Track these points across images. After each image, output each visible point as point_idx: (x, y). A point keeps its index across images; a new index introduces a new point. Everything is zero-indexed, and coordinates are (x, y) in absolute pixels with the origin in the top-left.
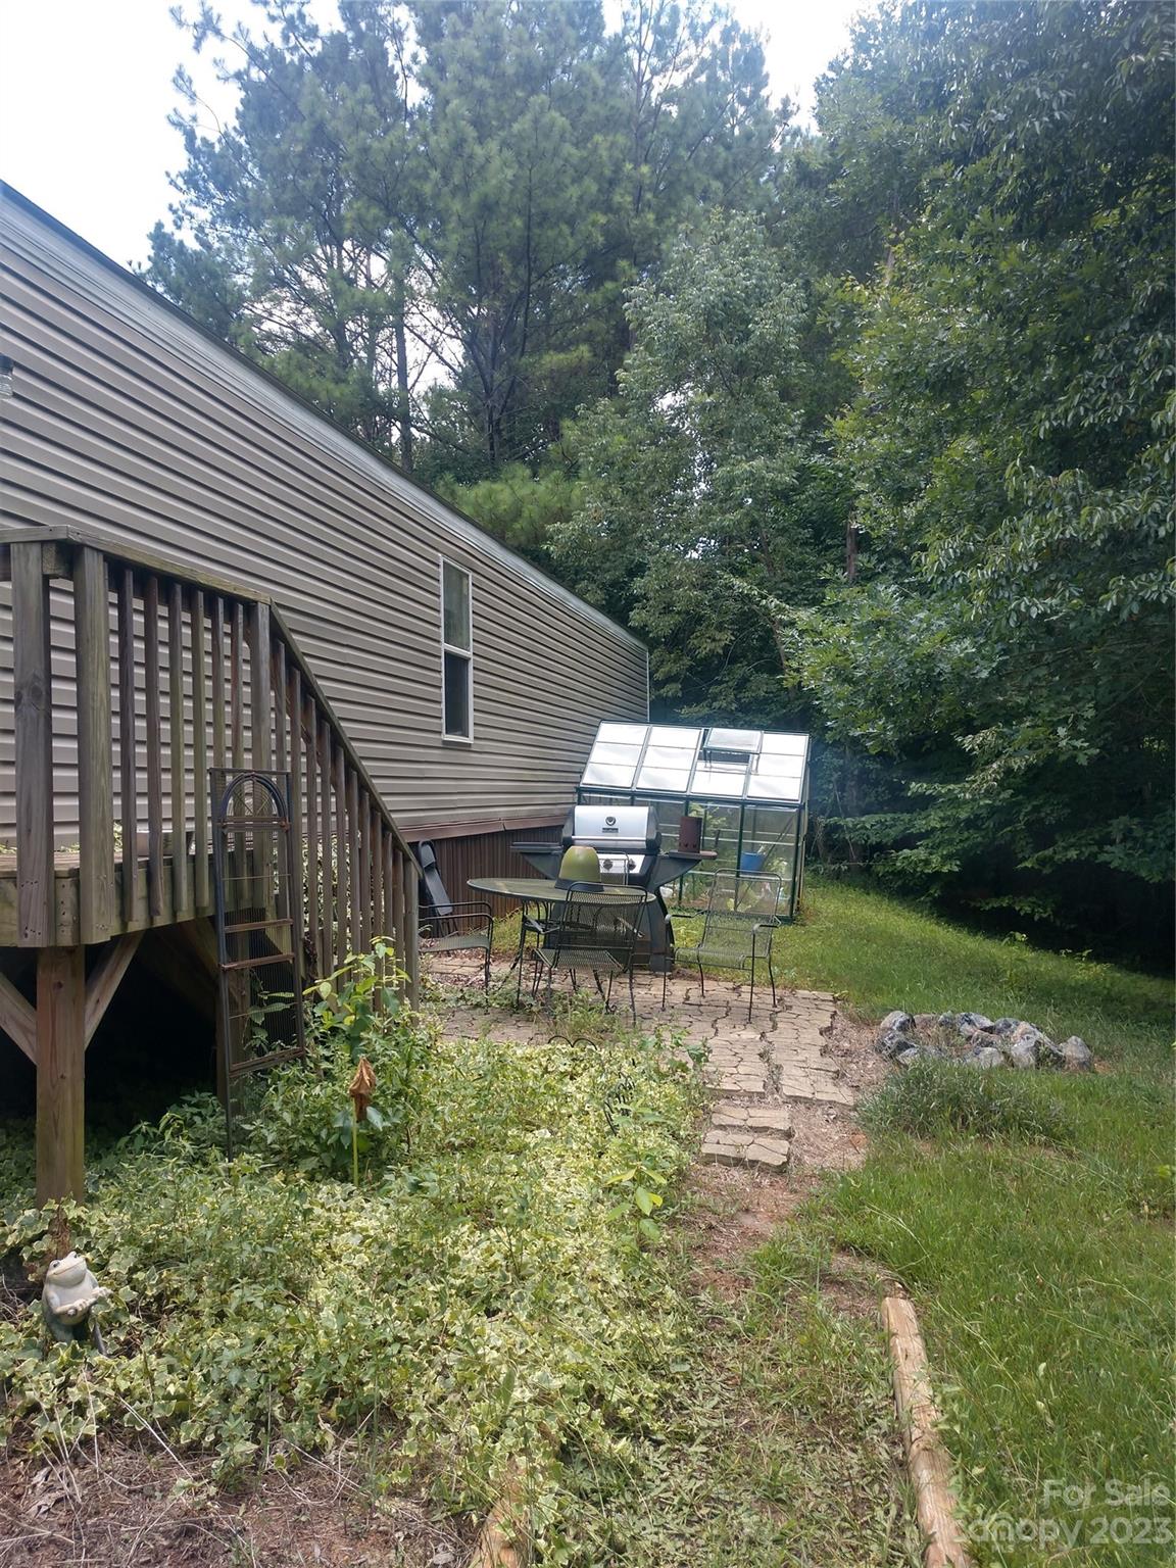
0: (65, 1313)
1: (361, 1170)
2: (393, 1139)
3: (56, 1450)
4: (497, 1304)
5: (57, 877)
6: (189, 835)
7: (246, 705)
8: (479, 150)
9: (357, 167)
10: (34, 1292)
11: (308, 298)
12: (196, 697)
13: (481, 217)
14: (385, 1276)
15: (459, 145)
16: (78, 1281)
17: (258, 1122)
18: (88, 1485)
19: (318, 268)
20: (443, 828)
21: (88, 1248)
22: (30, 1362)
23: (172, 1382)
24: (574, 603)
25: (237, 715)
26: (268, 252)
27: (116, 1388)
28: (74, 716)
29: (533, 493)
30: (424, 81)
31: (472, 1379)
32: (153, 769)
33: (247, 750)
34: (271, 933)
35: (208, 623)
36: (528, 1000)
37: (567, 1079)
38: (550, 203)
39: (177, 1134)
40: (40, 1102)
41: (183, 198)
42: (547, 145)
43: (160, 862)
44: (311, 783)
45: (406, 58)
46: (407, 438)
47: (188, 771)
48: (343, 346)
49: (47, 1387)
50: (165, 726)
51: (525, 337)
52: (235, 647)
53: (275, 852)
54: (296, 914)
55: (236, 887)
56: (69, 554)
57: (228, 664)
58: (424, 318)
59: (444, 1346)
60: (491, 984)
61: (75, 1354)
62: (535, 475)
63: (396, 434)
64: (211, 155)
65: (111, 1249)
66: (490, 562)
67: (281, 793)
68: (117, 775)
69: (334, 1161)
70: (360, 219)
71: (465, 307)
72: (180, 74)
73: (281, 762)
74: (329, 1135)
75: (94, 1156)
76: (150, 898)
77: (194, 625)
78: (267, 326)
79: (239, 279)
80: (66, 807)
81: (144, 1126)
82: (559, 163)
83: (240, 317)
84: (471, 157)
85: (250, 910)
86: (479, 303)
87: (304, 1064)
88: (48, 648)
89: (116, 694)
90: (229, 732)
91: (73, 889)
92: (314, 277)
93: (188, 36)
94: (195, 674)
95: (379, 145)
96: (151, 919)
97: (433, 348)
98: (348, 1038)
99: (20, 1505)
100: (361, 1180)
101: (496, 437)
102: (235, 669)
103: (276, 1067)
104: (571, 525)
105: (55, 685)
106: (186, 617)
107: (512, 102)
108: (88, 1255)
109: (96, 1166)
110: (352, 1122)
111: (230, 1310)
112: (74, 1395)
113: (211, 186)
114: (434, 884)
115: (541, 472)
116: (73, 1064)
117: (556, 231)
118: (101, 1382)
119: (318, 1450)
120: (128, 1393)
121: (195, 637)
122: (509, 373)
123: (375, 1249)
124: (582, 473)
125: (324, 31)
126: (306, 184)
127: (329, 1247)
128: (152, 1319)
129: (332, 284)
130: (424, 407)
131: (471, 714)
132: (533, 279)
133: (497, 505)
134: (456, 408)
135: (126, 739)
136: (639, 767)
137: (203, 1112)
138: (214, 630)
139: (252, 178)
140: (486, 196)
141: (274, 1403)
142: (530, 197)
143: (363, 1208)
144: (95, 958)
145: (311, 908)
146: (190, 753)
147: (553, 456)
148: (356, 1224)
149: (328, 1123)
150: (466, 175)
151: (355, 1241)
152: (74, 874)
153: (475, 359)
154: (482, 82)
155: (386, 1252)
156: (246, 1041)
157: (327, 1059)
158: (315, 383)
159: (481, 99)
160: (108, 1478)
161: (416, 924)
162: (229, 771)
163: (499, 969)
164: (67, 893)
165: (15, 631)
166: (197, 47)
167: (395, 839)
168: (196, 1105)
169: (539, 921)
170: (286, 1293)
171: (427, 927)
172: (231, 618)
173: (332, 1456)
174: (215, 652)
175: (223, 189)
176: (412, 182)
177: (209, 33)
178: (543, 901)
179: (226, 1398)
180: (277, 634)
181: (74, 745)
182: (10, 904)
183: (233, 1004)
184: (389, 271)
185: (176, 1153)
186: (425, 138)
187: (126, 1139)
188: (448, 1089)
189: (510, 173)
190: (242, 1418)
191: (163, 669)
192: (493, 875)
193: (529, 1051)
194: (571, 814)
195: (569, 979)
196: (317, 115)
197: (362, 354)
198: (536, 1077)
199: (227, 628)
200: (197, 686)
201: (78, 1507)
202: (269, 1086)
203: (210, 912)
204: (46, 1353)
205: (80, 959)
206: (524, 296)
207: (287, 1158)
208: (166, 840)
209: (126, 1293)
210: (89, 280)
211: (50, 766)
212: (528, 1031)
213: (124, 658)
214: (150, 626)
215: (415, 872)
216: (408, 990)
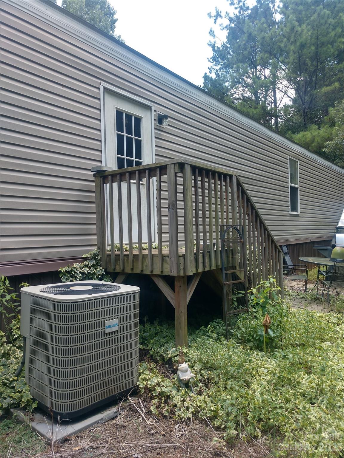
0: (183, 380)
1: (267, 348)
2: (277, 340)
3: (181, 419)
4: (314, 401)
5: (179, 256)
6: (214, 244)
7: (230, 206)
8: (299, 29)
9: (261, 44)
10: (175, 371)
11: (247, 85)
12: (216, 204)
13: (300, 49)
14: (276, 385)
15: (292, 29)
16: (186, 371)
17: (235, 330)
18: (189, 432)
19: (250, 76)
20: (290, 241)
21: (189, 361)
22: (174, 392)
23: (212, 406)
24: (334, 167)
25: (227, 208)
26: (235, 74)
27: (197, 405)
28: (183, 211)
29: (319, 133)
30: (282, 13)
31: (306, 425)
32: (204, 225)
33: (230, 219)
34: (238, 274)
35: (219, 182)
36: (321, 297)
37: (336, 326)
38: (324, 39)
39: (212, 331)
40: (176, 319)
41: (211, 64)
42: (323, 21)
43: (206, 252)
44: (249, 228)
45: (276, 7)
46: (276, 122)
47: (214, 225)
48: (257, 98)
49: (179, 400)
50: (207, 213)
51: (316, 84)
52: (226, 189)
53: (239, 248)
54: (245, 268)
55: (228, 260)
56: (181, 166)
57: (225, 194)
58: (283, 84)
59: (296, 412)
60: (307, 291)
61: (186, 392)
62: (319, 127)
63: (273, 121)
64: (219, 51)
65: (195, 362)
66: (305, 157)
67: (240, 232)
68: (194, 227)
69: (258, 344)
70: (262, 59)
71: (295, 78)
72: (211, 30)
73: (240, 222)
74: (256, 336)
75: (190, 334)
76: (204, 263)
77: (215, 184)
78: (235, 96)
79: (227, 84)
80: (181, 236)
81: (203, 328)
82: (327, 25)
83: (227, 95)
84: (297, 31)
85: (231, 266)
86: (300, 75)
87: (248, 314)
88: (176, 192)
89: (194, 204)
90: (225, 214)
91: (184, 260)
92: (248, 79)
93: (213, 20)
94: (215, 197)
95: (268, 35)
96: (204, 269)
97: (285, 93)
98: (262, 306)
99: (172, 434)
100: (267, 351)
101: (306, 118)
102: (227, 195)
103: (240, 314)
104: (333, 142)
105: (178, 202)
106: (213, 181)
107: (310, 11)
108: (189, 363)
109: (191, 337)
110: (264, 333)
111: (229, 387)
112: (186, 404)
113: (220, 59)
114: (288, 258)
115: (322, 126)
116: (184, 309)
117: (327, 47)
118: (193, 402)
119: (256, 437)
120: (200, 407)
121: (215, 187)
122: (310, 96)
123: (272, 375)
124: (336, 124)
125: (251, 7)
126: (246, 52)
127: (257, 372)
128: (207, 385)
129: (254, 80)
130: (282, 112)
131: (299, 205)
132: (318, 65)
133: (306, 139)
134: (292, 111)
135: (197, 217)
137: (219, 325)
138: (221, 184)
139: (231, 55)
140: (302, 42)
141: (242, 419)
142: (317, 39)
143: (267, 361)
144: (189, 279)
145: (250, 265)
146: (214, 220)
147: (326, 120)
148: (266, 366)
149: (256, 333)
150: (295, 37)
151: (265, 371)
152: (184, 255)
153: (299, 94)
154: (301, 7)
155: (276, 377)
156: (231, 305)
157: (255, 312)
158: (249, 110)
159: (300, 12)
160: (195, 431)
161: (283, 271)
162: (225, 225)
163: (310, 286)
164: (182, 261)
165: (168, 189)
166: (215, 23)
167: (276, 245)
168: (217, 323)
169: (324, 272)
170: (244, 384)
171: (286, 272)
172: (225, 180)
173: (260, 441)
174: (221, 191)
175: (222, 60)
176: (278, 44)
177: (218, 17)
178: (325, 265)
179: (228, 414)
180: (239, 184)
181: (183, 219)
182: (168, 263)
183: (227, 294)
184: (271, 73)
185: (212, 337)
186: (282, 30)
187: (198, 331)
188: (294, 325)
189: (310, 33)
190: (233, 422)
191: (206, 196)
192: (307, 256)
193: (321, 314)
194: (335, 237)
195: (335, 291)
196: (249, 31)
197: (263, 99)
198: (325, 324)
199: (224, 184)
200: (216, 201)
201: (187, 438)
202: (238, 319)
203: (220, 267)
204: (178, 390)
205: (186, 279)
206: (315, 71)
207: (243, 341)
208: (208, 246)
209: (199, 377)
210: (187, 90)
211: (177, 225)
212: (321, 307)
213: (196, 194)
214: (203, 184)
215: (282, 255)
216: (280, 292)
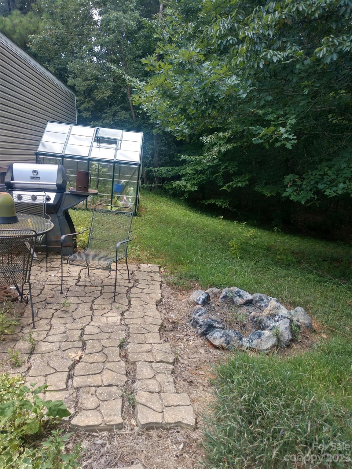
29: (21, 22)
104: (39, 36)
136: (66, 144)
194: (10, 168)
